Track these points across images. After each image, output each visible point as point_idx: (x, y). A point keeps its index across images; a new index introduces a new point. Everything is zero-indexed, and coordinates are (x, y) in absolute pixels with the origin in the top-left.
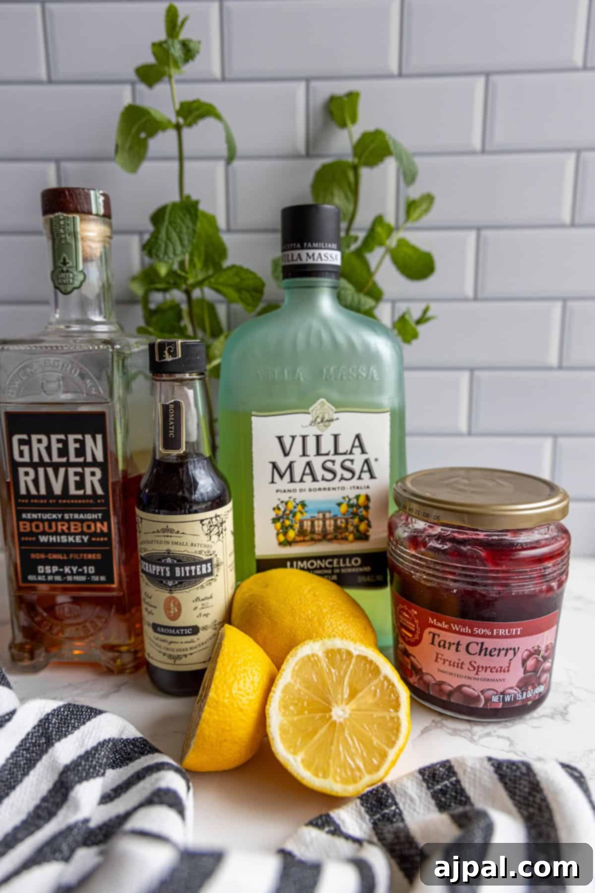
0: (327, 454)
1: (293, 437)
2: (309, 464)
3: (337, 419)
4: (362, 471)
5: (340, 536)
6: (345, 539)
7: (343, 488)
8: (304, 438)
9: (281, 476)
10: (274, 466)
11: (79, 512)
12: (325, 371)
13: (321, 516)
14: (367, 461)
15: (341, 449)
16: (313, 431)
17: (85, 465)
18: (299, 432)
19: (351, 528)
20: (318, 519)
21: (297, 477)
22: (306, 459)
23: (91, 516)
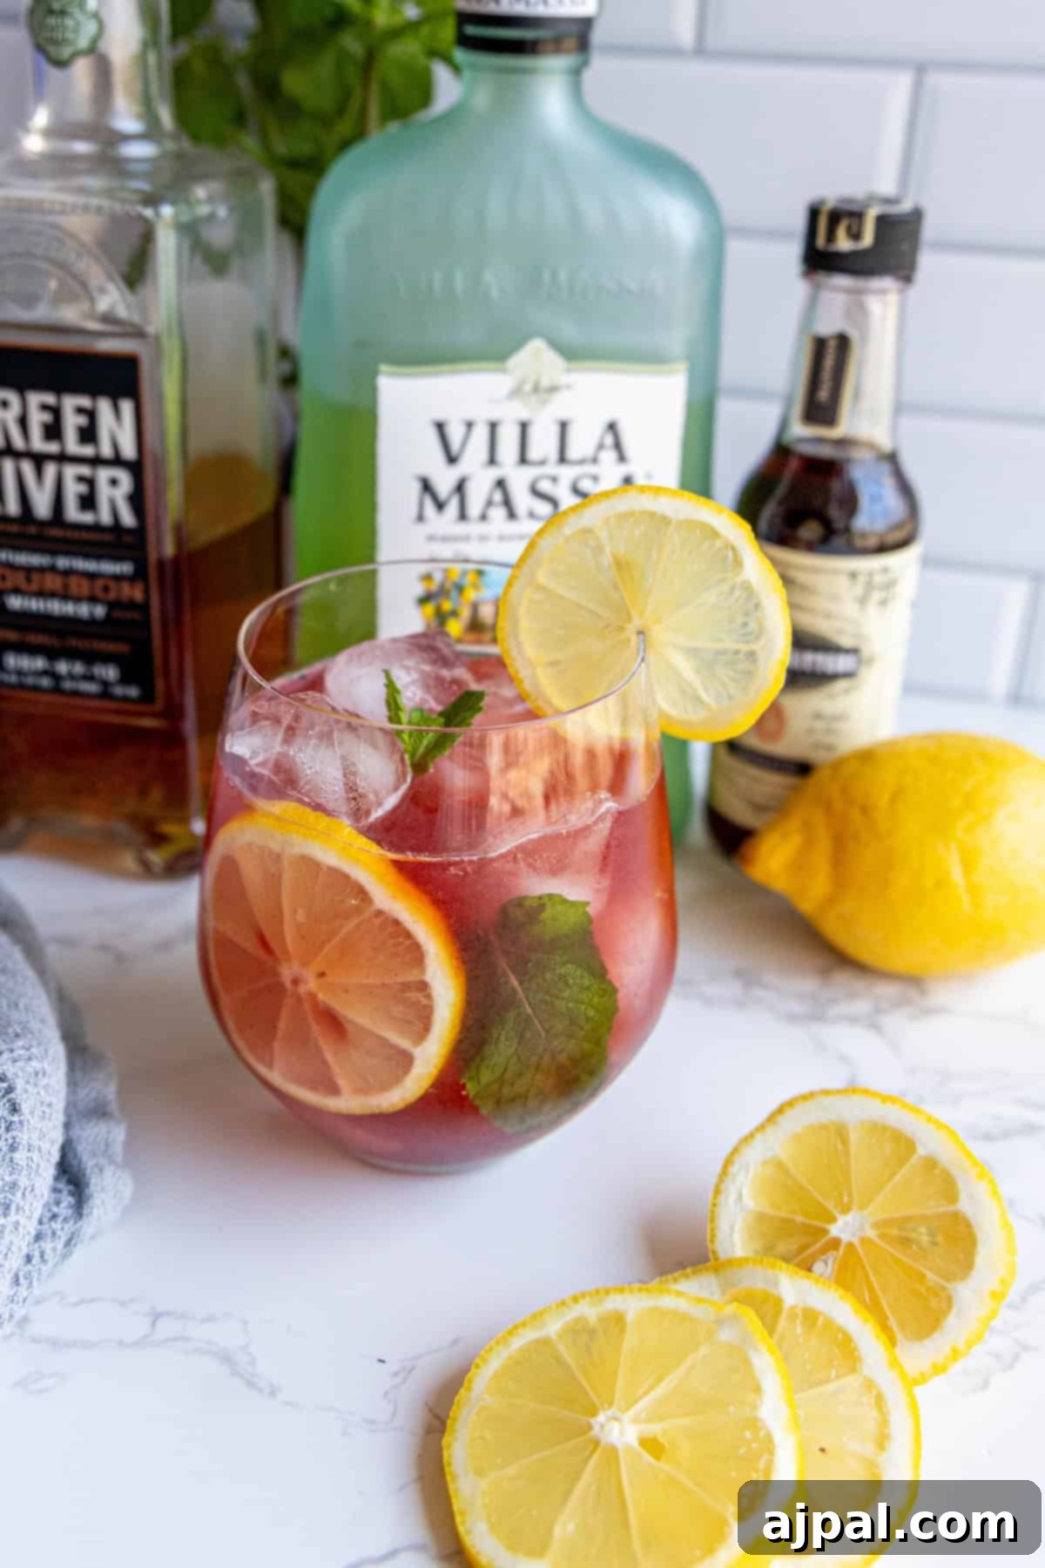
0: (542, 463)
1: (470, 425)
3: (568, 387)
8: (493, 426)
9: (440, 506)
10: (426, 486)
11: (86, 557)
12: (547, 276)
15: (573, 452)
17: (96, 461)
21: (474, 509)
22: (493, 474)
23: (109, 567)
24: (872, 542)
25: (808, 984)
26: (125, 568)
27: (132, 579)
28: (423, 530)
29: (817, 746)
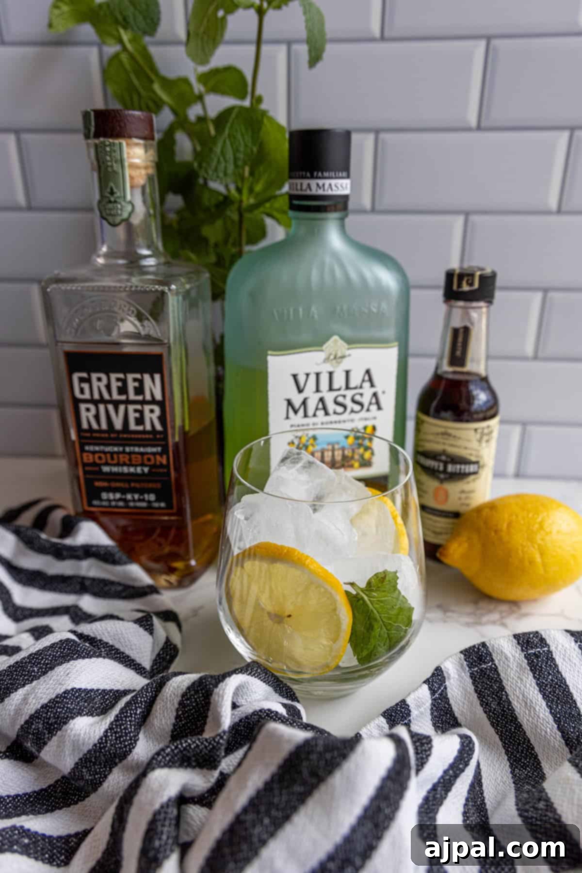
0: (339, 389)
1: (308, 375)
2: (322, 400)
3: (349, 355)
4: (370, 403)
5: (346, 464)
6: (352, 466)
7: (352, 421)
8: (318, 375)
9: (296, 412)
10: (290, 403)
11: (139, 446)
12: (338, 308)
13: (330, 447)
14: (375, 395)
15: (352, 384)
16: (328, 367)
17: (143, 402)
18: (313, 370)
19: (356, 457)
20: (328, 450)
21: (311, 412)
22: (319, 395)
23: (150, 450)
24: (481, 416)
25: (469, 608)
26: (159, 449)
27: (161, 454)
28: (289, 423)
29: (463, 504)
